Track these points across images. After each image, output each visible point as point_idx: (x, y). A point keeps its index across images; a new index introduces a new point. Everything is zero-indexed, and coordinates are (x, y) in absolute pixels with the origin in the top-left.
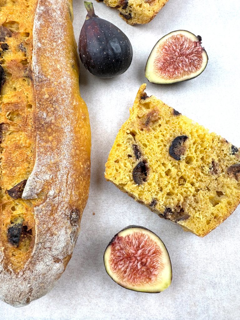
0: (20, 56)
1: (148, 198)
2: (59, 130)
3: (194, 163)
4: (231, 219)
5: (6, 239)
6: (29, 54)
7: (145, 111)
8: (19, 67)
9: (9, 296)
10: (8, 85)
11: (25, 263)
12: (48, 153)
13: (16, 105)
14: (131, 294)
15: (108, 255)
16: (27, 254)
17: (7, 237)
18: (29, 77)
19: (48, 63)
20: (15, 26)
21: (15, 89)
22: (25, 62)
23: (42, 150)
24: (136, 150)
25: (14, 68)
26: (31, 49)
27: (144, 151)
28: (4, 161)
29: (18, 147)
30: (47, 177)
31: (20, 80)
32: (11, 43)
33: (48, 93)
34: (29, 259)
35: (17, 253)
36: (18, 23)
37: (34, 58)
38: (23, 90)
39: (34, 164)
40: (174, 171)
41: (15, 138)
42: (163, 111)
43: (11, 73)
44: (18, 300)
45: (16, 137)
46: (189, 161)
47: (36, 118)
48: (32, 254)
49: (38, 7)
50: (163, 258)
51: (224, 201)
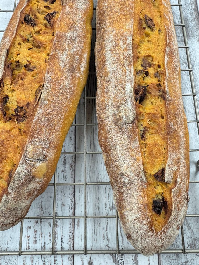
0: (155, 81)
5: (151, 208)
6: (162, 80)
8: (156, 88)
9: (148, 247)
10: (148, 100)
11: (163, 227)
12: (175, 151)
13: (154, 114)
16: (164, 221)
17: (152, 206)
18: (163, 96)
19: (172, 88)
21: (152, 103)
23: (171, 149)
25: (153, 89)
26: (164, 77)
28: (148, 154)
29: (156, 145)
30: (175, 169)
31: (156, 97)
32: (151, 71)
33: (173, 109)
34: (165, 224)
35: (158, 219)
36: (152, 57)
37: (166, 83)
38: (158, 105)
39: (167, 158)
41: (154, 138)
43: (151, 92)
44: (152, 251)
45: (154, 137)
47: (168, 126)
48: (168, 221)
49: (167, 48)
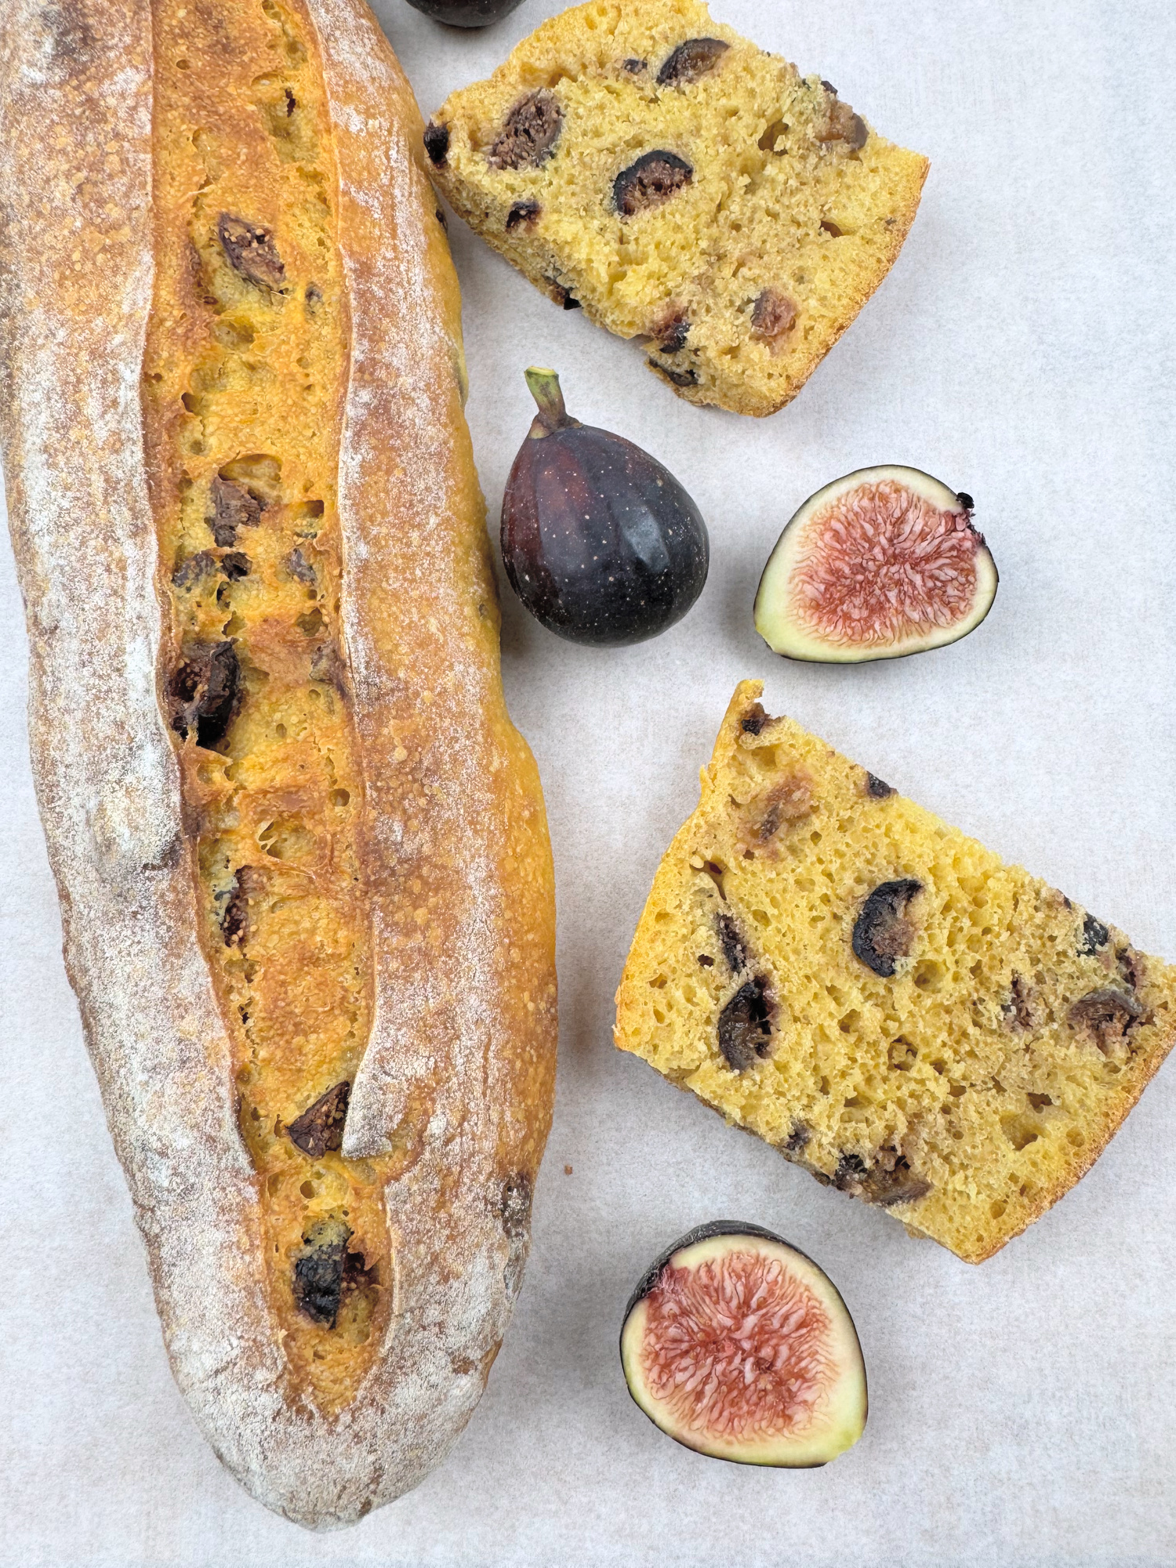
0: (291, 600)
1: (777, 1120)
2: (448, 883)
3: (948, 988)
4: (1080, 1192)
5: (290, 1299)
6: (327, 589)
7: (762, 781)
8: (293, 644)
9: (303, 1495)
10: (257, 716)
11: (359, 1381)
12: (417, 975)
13: (288, 793)
14: (714, 1473)
15: (637, 1335)
16: (364, 1349)
17: (294, 1291)
18: (335, 680)
19: (396, 619)
20: (263, 469)
21: (281, 728)
22: (311, 622)
23: (394, 965)
24: (731, 938)
25: (277, 649)
26: (336, 572)
27: (759, 938)
28: (263, 1015)
29: (309, 959)
30: (419, 1067)
31: (301, 693)
32: (260, 549)
33: (403, 740)
34: (370, 1368)
35: (328, 1347)
36: (277, 463)
37: (348, 607)
38: (312, 734)
39: (369, 1023)
40: (871, 1018)
41: (296, 923)
42: (826, 783)
43: (265, 668)
44: (332, 1510)
45: (297, 918)
46: (924, 978)
47: (367, 844)
48: (383, 1351)
49: (350, 396)
50: (836, 1344)
51: (1055, 1128)
